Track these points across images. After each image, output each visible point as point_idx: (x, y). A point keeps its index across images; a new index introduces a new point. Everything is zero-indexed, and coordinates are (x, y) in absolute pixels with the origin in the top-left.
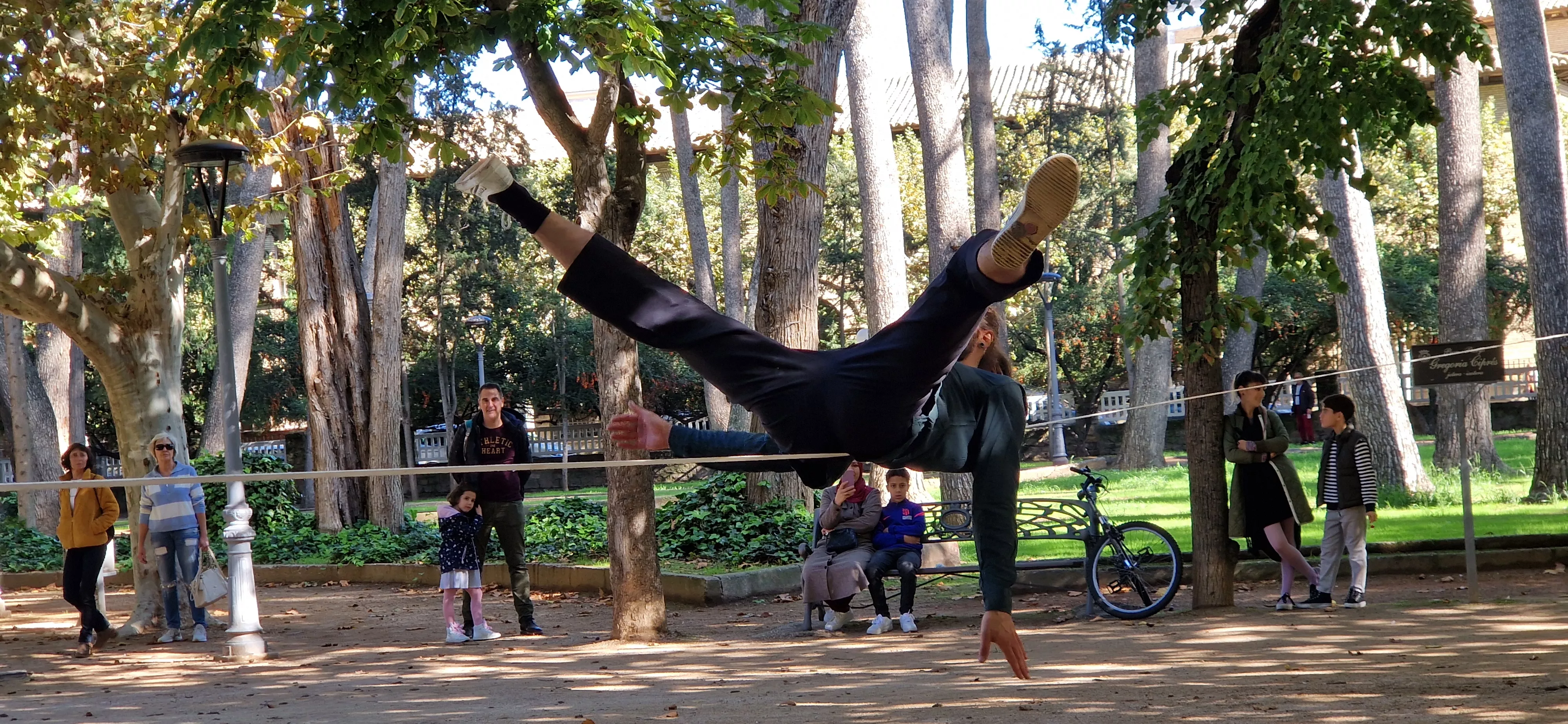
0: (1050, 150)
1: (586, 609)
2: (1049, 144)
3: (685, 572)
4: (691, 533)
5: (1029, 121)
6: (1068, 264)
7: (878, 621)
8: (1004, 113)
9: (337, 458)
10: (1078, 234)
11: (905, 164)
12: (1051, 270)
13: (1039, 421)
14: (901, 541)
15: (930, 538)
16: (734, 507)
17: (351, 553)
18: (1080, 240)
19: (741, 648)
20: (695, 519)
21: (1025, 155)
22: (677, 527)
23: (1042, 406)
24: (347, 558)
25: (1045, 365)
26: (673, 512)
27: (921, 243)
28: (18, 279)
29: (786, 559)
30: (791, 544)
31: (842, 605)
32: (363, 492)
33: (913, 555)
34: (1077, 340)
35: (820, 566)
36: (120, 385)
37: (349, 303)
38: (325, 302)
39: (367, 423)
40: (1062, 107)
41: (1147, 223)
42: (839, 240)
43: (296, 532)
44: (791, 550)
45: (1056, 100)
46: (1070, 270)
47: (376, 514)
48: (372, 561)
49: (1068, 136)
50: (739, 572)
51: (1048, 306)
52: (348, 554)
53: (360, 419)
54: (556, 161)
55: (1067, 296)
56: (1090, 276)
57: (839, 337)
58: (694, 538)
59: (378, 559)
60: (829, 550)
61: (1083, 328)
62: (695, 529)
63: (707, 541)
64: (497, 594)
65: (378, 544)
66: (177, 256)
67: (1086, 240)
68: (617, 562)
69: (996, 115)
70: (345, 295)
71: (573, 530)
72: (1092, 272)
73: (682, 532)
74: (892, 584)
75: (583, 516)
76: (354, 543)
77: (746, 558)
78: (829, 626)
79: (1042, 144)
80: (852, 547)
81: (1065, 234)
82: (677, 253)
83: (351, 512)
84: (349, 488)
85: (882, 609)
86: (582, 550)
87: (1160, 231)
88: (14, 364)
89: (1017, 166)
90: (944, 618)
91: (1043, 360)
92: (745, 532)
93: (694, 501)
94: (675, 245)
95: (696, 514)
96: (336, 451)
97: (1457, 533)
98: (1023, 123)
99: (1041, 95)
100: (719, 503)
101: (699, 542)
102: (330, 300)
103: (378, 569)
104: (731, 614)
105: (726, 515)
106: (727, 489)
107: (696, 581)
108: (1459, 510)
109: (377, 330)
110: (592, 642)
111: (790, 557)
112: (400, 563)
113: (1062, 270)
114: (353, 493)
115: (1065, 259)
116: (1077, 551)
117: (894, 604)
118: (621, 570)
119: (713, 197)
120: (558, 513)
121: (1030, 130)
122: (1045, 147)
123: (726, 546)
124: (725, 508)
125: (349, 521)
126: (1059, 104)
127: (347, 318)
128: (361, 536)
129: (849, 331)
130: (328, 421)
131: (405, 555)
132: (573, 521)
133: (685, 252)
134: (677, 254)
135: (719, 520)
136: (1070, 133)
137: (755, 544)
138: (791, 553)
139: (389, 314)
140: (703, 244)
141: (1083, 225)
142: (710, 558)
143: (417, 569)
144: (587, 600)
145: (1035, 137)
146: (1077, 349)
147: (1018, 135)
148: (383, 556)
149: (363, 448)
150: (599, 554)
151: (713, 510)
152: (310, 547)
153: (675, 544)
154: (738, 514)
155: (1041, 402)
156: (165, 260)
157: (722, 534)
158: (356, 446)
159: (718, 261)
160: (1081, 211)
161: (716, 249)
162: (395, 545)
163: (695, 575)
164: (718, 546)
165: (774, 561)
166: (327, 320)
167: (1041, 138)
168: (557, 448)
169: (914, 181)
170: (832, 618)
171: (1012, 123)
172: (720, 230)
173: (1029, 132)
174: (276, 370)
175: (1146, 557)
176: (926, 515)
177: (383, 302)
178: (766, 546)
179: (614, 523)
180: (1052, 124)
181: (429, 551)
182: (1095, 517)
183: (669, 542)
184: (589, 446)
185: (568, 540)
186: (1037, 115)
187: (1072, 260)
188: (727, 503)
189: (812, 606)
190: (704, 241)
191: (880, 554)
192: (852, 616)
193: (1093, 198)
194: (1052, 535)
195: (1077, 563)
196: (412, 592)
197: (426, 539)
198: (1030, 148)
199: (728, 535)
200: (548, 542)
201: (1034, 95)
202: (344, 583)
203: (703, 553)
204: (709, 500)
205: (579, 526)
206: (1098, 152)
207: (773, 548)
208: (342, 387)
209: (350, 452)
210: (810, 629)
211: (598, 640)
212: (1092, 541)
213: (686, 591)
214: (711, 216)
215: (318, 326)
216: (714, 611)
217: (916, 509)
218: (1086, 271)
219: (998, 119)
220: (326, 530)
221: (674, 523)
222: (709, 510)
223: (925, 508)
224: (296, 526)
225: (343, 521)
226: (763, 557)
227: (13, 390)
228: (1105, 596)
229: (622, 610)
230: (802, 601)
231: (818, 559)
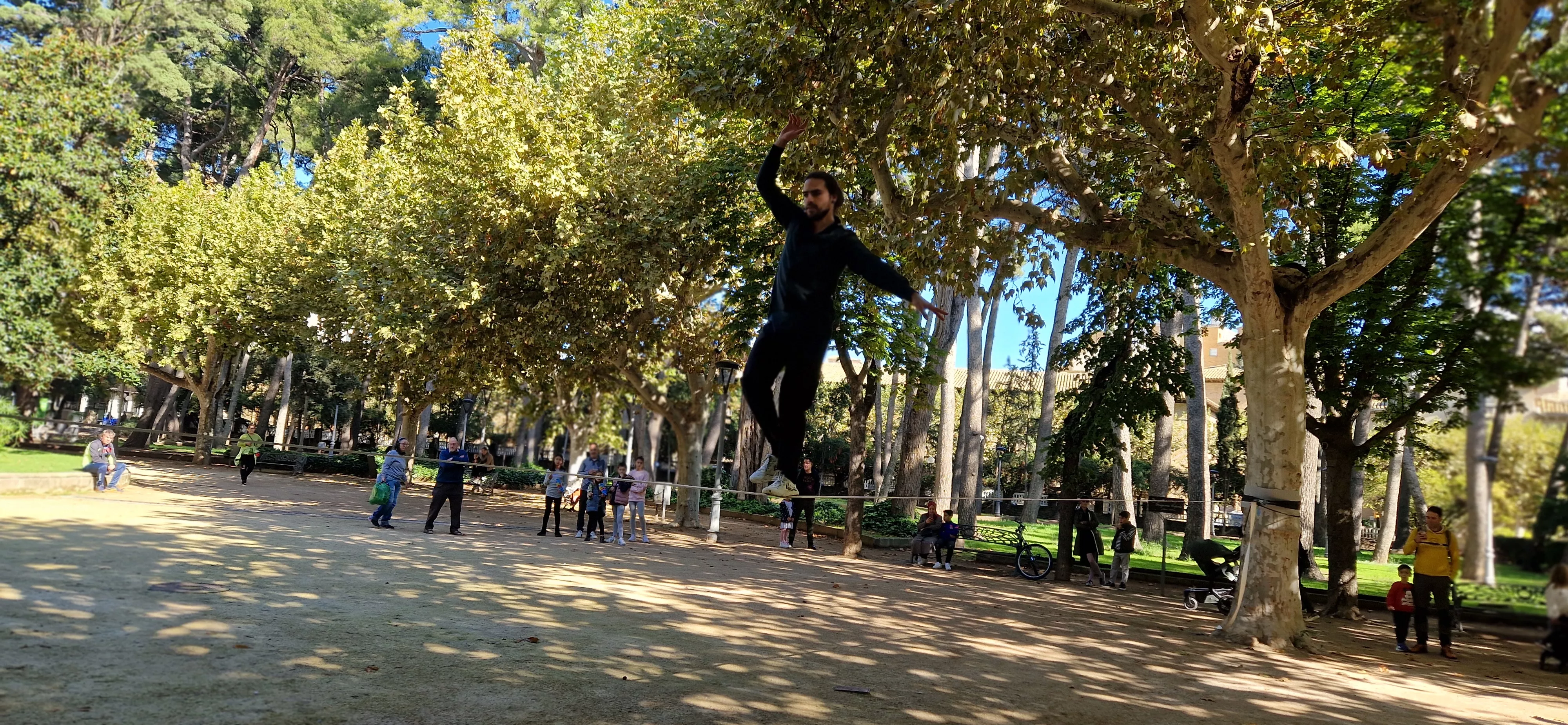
1: (832, 543)
2: (1007, 401)
3: (870, 535)
5: (1001, 392)
6: (1006, 445)
7: (938, 564)
8: (993, 388)
11: (958, 402)
12: (1000, 446)
16: (886, 514)
19: (885, 566)
21: (998, 404)
24: (747, 511)
28: (654, 398)
31: (925, 556)
33: (952, 542)
34: (1007, 472)
35: (919, 541)
36: (681, 439)
40: (1013, 389)
41: (1055, 436)
43: (729, 499)
46: (1007, 447)
48: (756, 513)
50: (886, 537)
51: (998, 459)
54: (837, 380)
55: (1005, 455)
60: (922, 537)
65: (757, 507)
68: (845, 527)
71: (827, 513)
73: (866, 520)
74: (944, 552)
75: (831, 509)
76: (749, 506)
77: (889, 533)
78: (919, 563)
79: (1004, 401)
81: (1007, 434)
85: (939, 560)
86: (830, 521)
87: (1060, 440)
92: (890, 524)
93: (872, 509)
97: (1159, 568)
98: (999, 392)
99: (1007, 383)
100: (881, 512)
103: (756, 516)
104: (884, 553)
105: (883, 516)
106: (884, 507)
107: (872, 538)
108: (1161, 560)
110: (832, 555)
112: (765, 515)
113: (1004, 447)
115: (1006, 443)
116: (1014, 551)
117: (944, 559)
118: (846, 531)
123: (881, 528)
124: (883, 514)
126: (1012, 387)
135: (880, 518)
136: (1015, 398)
137: (893, 528)
142: (877, 531)
144: (834, 540)
145: (1002, 398)
147: (997, 396)
151: (878, 514)
152: (735, 505)
153: (866, 524)
154: (887, 516)
159: (884, 426)
164: (879, 527)
165: (899, 535)
167: (1004, 398)
169: (958, 406)
170: (920, 560)
171: (995, 392)
172: (887, 415)
173: (1000, 396)
175: (1038, 557)
178: (897, 529)
180: (1009, 394)
182: (1021, 539)
183: (864, 523)
185: (826, 516)
186: (1004, 391)
187: (1008, 443)
189: (913, 554)
191: (941, 540)
192: (928, 561)
194: (1005, 544)
195: (1012, 555)
196: (768, 527)
198: (1000, 402)
199: (883, 524)
201: (1004, 383)
202: (745, 520)
203: (875, 529)
204: (878, 510)
205: (830, 512)
207: (900, 531)
208: (753, 450)
211: (834, 555)
212: (1019, 547)
213: (867, 542)
215: (748, 428)
216: (879, 551)
217: (954, 526)
219: (991, 390)
226: (894, 533)
227: (642, 435)
228: (1021, 568)
229: (846, 545)
230: (910, 552)
231: (918, 538)
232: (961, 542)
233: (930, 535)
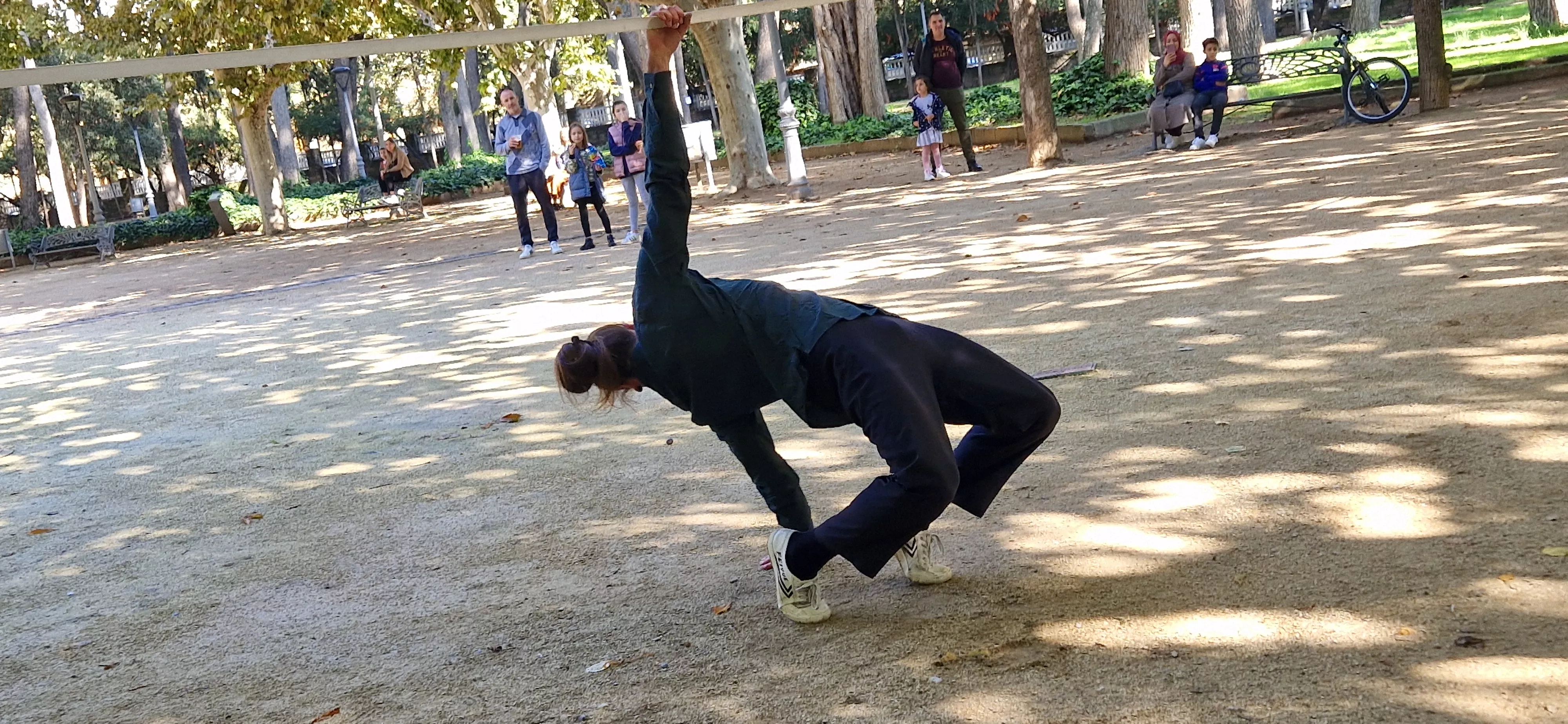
1: (1007, 153)
3: (1071, 123)
4: (1071, 98)
7: (1197, 141)
9: (841, 76)
14: (1213, 85)
16: (1098, 79)
17: (855, 134)
20: (1073, 89)
22: (1061, 96)
24: (853, 138)
26: (1059, 86)
30: (1137, 98)
31: (1176, 131)
32: (858, 96)
33: (1221, 93)
35: (1161, 107)
36: (707, 39)
39: (857, 52)
43: (819, 125)
44: (1138, 101)
47: (867, 109)
48: (868, 138)
50: (1104, 119)
53: (852, 50)
58: (1073, 101)
59: (872, 137)
60: (1165, 96)
63: (1081, 103)
64: (949, 150)
65: (870, 127)
68: (1028, 121)
71: (994, 105)
73: (1065, 98)
75: (999, 96)
76: (856, 129)
77: (1108, 110)
78: (1170, 146)
83: (852, 109)
84: (850, 95)
85: (1200, 133)
86: (1001, 117)
92: (1106, 94)
93: (1071, 78)
95: (1073, 85)
96: (839, 72)
100: (1087, 78)
101: (1076, 103)
103: (872, 144)
104: (1102, 146)
105: (1092, 85)
106: (1092, 68)
107: (1078, 127)
110: (1015, 171)
111: (1138, 106)
112: (886, 138)
114: (852, 97)
118: (1031, 126)
120: (983, 96)
123: (1094, 104)
124: (1092, 80)
125: (851, 116)
128: (859, 124)
130: (833, 54)
131: (888, 132)
132: (994, 100)
135: (1088, 88)
137: (1113, 101)
138: (1138, 104)
142: (1084, 113)
144: (1007, 147)
148: (875, 134)
149: (856, 69)
150: (1011, 119)
151: (1084, 82)
152: (829, 133)
153: (1062, 106)
154: (1100, 83)
157: (1091, 97)
158: (852, 67)
162: (882, 127)
163: (1076, 124)
164: (1089, 105)
165: (1127, 110)
170: (1171, 141)
175: (1385, 81)
178: (1121, 101)
179: (1025, 93)
182: (1347, 57)
183: (1058, 105)
185: (992, 112)
188: (1093, 77)
189: (1156, 135)
191: (1200, 95)
196: (895, 155)
197: (900, 123)
199: (1095, 97)
200: (979, 115)
202: (852, 153)
203: (1080, 110)
204: (1080, 77)
205: (998, 103)
207: (1125, 102)
208: (840, 31)
209: (848, 72)
211: (1018, 169)
213: (1071, 135)
216: (1090, 145)
217: (1221, 64)
220: (837, 123)
221: (1060, 93)
222: (1082, 82)
224: (820, 121)
225: (847, 115)
226: (1118, 109)
228: (1357, 110)
229: (1033, 148)
230: (1150, 134)
231: (1159, 103)
232: (1235, 92)
233: (1179, 93)
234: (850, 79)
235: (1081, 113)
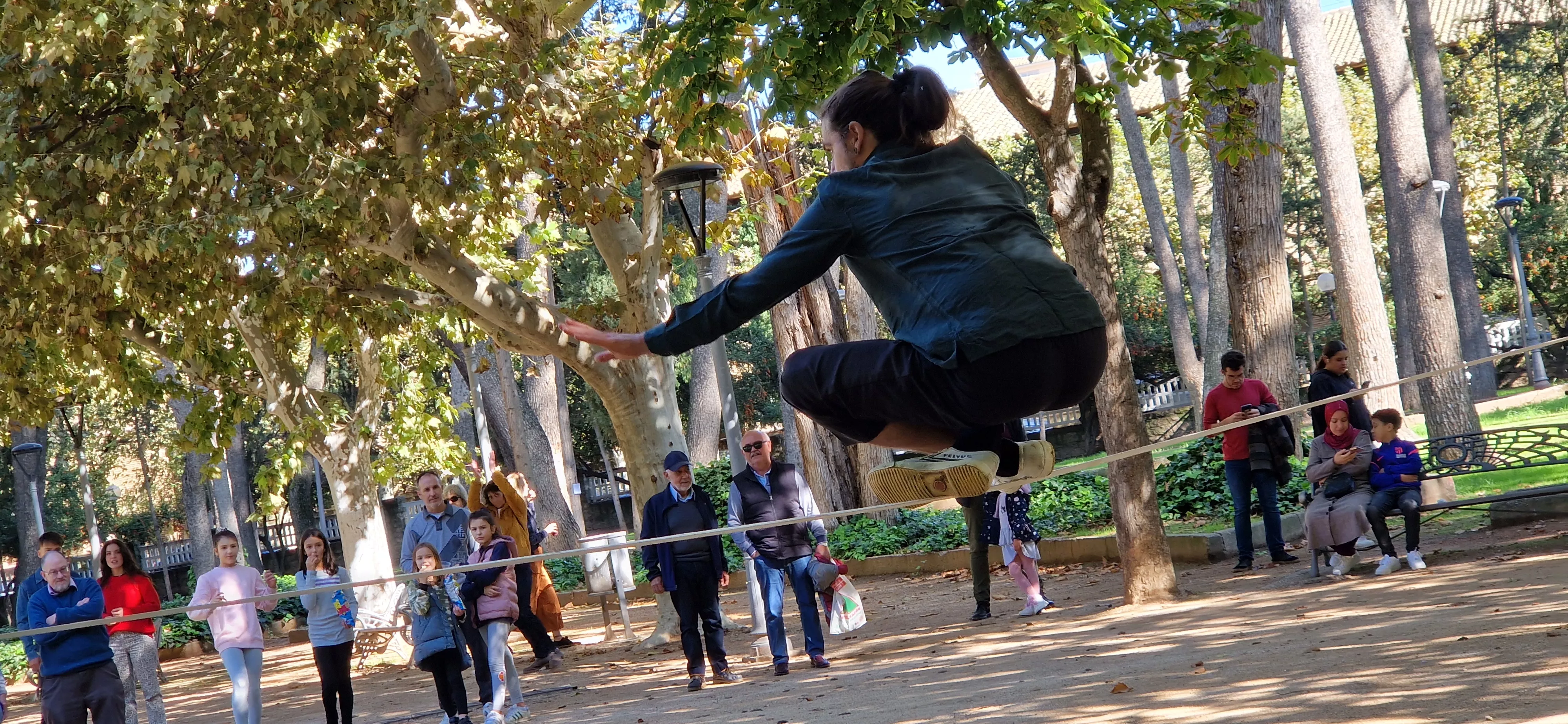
0: (1498, 71)
1: (1089, 580)
2: (1496, 66)
3: (1186, 532)
4: (1186, 493)
5: (1473, 45)
6: (1527, 186)
7: (1385, 561)
8: (1445, 39)
10: (1535, 154)
11: (1348, 105)
12: (1510, 194)
13: (1513, 347)
14: (1399, 480)
15: (1428, 475)
17: (851, 548)
18: (1538, 159)
20: (1188, 479)
21: (1472, 80)
22: (1171, 489)
23: (1514, 331)
24: (848, 554)
25: (1514, 290)
26: (1166, 475)
27: (1375, 182)
28: (521, 317)
29: (1283, 509)
30: (1286, 494)
31: (1347, 549)
32: (855, 488)
33: (1413, 492)
34: (1545, 261)
35: (1321, 513)
36: (622, 407)
37: (822, 303)
38: (799, 304)
40: (1506, 27)
42: (1290, 189)
44: (1287, 499)
45: (1499, 20)
46: (1530, 191)
48: (873, 554)
49: (1516, 55)
51: (1512, 230)
52: (849, 550)
54: (999, 140)
55: (1530, 217)
56: (1551, 195)
57: (1300, 284)
58: (1189, 497)
59: (879, 552)
60: (1328, 496)
61: (1551, 249)
62: (1189, 489)
63: (1202, 499)
65: (876, 537)
66: (662, 277)
67: (1544, 158)
68: (1122, 528)
69: (1437, 43)
70: (817, 296)
71: (1069, 503)
72: (1553, 190)
73: (1177, 493)
74: (1395, 524)
75: (1076, 488)
76: (853, 539)
78: (1337, 571)
79: (1489, 67)
80: (1348, 491)
81: (1521, 155)
82: (1131, 218)
84: (841, 485)
85: (1389, 551)
86: (1080, 522)
88: (509, 398)
89: (1464, 92)
90: (1451, 552)
91: (1512, 285)
93: (1185, 461)
94: (1127, 211)
95: (1189, 473)
96: (824, 450)
98: (1467, 47)
99: (1483, 16)
100: (1210, 461)
101: (1194, 501)
102: (803, 303)
103: (879, 562)
107: (1197, 539)
109: (853, 327)
110: (1105, 610)
111: (1286, 506)
112: (901, 553)
113: (1522, 192)
114: (845, 489)
115: (1524, 180)
117: (1399, 544)
118: (1127, 535)
119: (1159, 159)
121: (1476, 54)
122: (1493, 70)
123: (1221, 502)
126: (1501, 24)
127: (822, 318)
128: (858, 531)
129: (1308, 277)
131: (904, 545)
132: (1068, 494)
133: (1138, 217)
134: (1131, 220)
135: (1212, 477)
136: (1518, 51)
138: (1287, 502)
139: (863, 310)
140: (1158, 208)
141: (1539, 144)
142: (1208, 515)
143: (917, 559)
144: (1091, 569)
145: (1482, 61)
146: (1546, 271)
147: (1463, 60)
148: (883, 548)
150: (1096, 524)
151: (1205, 468)
153: (1171, 506)
155: (1513, 327)
156: (651, 282)
157: (1217, 491)
159: (1172, 223)
160: (1537, 130)
161: (1168, 210)
162: (894, 537)
163: (1195, 533)
164: (1213, 503)
166: (803, 322)
167: (1487, 61)
168: (1032, 424)
169: (1359, 121)
170: (1339, 564)
171: (1454, 49)
172: (1171, 191)
173: (1474, 56)
174: (746, 376)
176: (1420, 452)
177: (856, 299)
179: (1117, 491)
180: (1497, 45)
181: (929, 539)
183: (1165, 504)
184: (1064, 419)
185: (1065, 513)
186: (1480, 38)
187: (1531, 181)
189: (1318, 552)
190: (1158, 205)
191: (1380, 495)
192: (1358, 559)
193: (1548, 115)
194: (1553, 460)
196: (917, 580)
197: (924, 527)
198: (1477, 73)
199: (1222, 492)
200: (1046, 517)
201: (1474, 18)
203: (1199, 512)
204: (1200, 459)
205: (1074, 498)
206: (1549, 67)
209: (838, 450)
210: (1318, 576)
211: (1110, 607)
213: (1188, 551)
214: (1161, 177)
215: (794, 329)
216: (1218, 567)
217: (1409, 447)
218: (1546, 191)
219: (1440, 46)
221: (1167, 485)
222: (1202, 468)
223: (1418, 446)
227: (511, 422)
229: (1134, 573)
231: (1319, 507)
232: (1435, 487)
234: (842, 462)
235: (1202, 515)
